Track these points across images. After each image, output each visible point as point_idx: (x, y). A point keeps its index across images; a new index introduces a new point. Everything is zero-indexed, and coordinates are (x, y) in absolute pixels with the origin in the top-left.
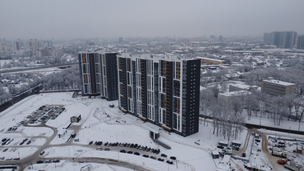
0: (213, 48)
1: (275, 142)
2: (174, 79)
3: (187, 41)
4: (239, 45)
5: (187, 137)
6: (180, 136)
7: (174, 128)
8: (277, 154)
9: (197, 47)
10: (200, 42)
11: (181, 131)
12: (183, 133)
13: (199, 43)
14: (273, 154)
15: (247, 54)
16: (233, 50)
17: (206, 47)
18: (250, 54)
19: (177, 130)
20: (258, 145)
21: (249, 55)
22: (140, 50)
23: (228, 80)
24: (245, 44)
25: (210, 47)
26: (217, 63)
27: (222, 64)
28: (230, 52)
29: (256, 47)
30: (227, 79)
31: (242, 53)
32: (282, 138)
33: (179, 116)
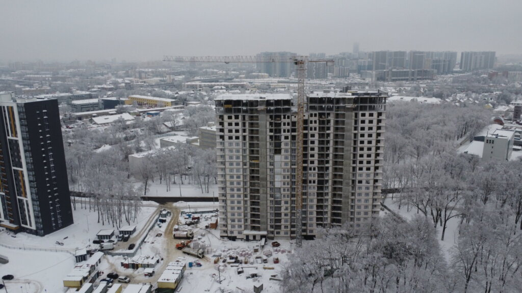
0: (173, 80)
1: (188, 218)
2: (8, 138)
3: (132, 68)
4: (216, 73)
5: (46, 236)
6: (34, 236)
7: (23, 223)
8: (181, 236)
9: (148, 78)
10: (154, 70)
11: (34, 227)
12: (38, 231)
13: (152, 72)
14: (176, 236)
15: (219, 87)
16: (202, 82)
17: (162, 79)
18: (223, 87)
19: (28, 227)
20: (160, 227)
21: (222, 89)
22: (30, 85)
23: (168, 132)
24: (224, 72)
25: (168, 79)
26: (164, 104)
27: (172, 105)
28: (196, 85)
29: (240, 76)
30: (166, 130)
31: (211, 87)
32: (199, 210)
33: (26, 201)
